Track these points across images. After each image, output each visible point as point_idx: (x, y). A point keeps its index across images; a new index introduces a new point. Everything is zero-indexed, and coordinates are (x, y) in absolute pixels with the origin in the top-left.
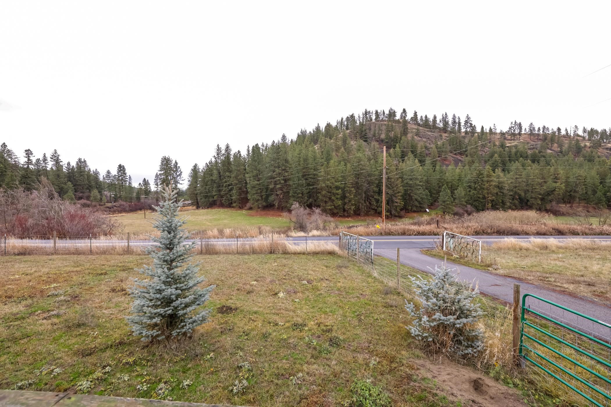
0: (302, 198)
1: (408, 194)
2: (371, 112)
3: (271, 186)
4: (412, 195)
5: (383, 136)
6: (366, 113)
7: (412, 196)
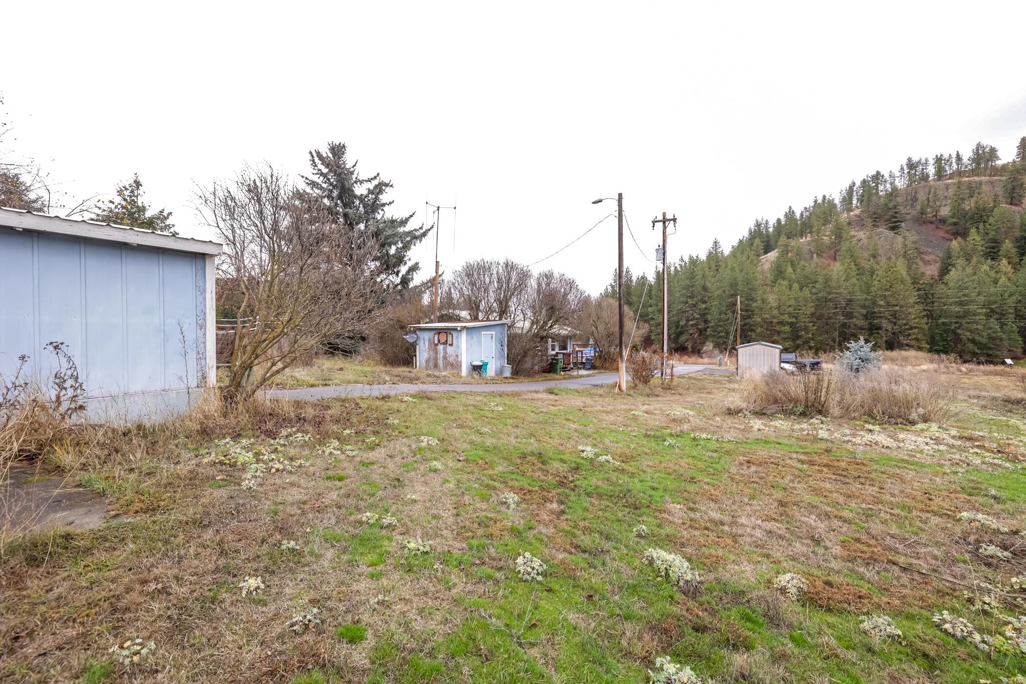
0: (726, 338)
1: (952, 330)
2: (923, 161)
3: (682, 323)
4: (959, 331)
5: (945, 212)
6: (911, 165)
7: (960, 334)
